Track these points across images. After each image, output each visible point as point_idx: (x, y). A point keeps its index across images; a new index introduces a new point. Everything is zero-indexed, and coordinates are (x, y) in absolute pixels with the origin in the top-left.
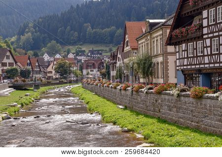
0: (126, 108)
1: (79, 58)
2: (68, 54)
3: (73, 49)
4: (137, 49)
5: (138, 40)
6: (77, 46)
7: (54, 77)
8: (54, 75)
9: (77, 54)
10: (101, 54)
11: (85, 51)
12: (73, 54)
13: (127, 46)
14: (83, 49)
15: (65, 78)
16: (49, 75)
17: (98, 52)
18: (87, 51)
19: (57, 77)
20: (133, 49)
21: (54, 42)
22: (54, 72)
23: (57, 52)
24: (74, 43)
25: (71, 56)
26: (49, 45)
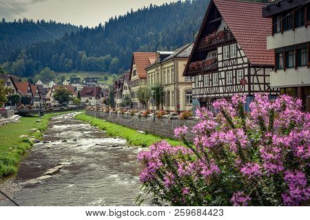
0: (147, 133)
1: (74, 85)
2: (63, 81)
3: (68, 76)
4: (145, 78)
5: (147, 69)
6: (71, 74)
7: (52, 104)
8: (53, 102)
9: (72, 81)
10: (96, 82)
11: (79, 78)
12: (68, 81)
13: (135, 75)
14: (78, 77)
15: (64, 105)
16: (47, 102)
17: (94, 80)
18: (82, 79)
19: (56, 104)
20: (141, 78)
21: (47, 69)
22: (52, 99)
23: (51, 79)
24: (69, 71)
25: (65, 83)
26: (43, 72)
